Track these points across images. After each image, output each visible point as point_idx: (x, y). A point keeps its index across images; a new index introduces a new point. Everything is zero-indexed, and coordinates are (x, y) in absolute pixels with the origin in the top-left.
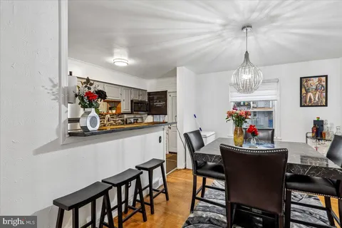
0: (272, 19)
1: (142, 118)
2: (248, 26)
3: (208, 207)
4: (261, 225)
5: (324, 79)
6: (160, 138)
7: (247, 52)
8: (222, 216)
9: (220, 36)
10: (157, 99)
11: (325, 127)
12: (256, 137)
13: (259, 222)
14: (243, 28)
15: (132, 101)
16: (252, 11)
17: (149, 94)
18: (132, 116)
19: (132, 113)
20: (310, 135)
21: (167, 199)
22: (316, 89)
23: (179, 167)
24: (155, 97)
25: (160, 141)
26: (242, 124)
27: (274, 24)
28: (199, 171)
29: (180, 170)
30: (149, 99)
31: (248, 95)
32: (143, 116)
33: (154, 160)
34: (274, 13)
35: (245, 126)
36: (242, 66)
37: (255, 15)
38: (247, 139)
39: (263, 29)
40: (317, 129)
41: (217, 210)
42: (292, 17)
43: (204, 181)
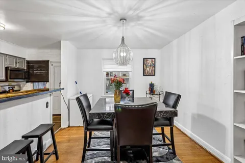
0: (139, 18)
1: (19, 86)
2: (124, 19)
3: (95, 154)
4: (132, 155)
5: (154, 60)
6: (47, 103)
7: (123, 37)
8: (106, 158)
9: (104, 21)
10: (38, 68)
11: (155, 87)
12: (129, 96)
13: (131, 153)
14: (121, 20)
15: (7, 69)
16: (130, 9)
17: (28, 62)
18: (7, 84)
19: (6, 81)
20: (148, 92)
21: (57, 158)
22: (151, 66)
23: (63, 126)
24: (36, 66)
25: (47, 107)
26: (119, 87)
27: (139, 22)
28: (89, 127)
29: (64, 129)
30: (28, 67)
31: (123, 67)
32: (21, 83)
33: (42, 125)
34: (141, 14)
35: (122, 89)
36: (120, 46)
37: (131, 13)
38: (122, 98)
39: (132, 24)
40: (151, 89)
41: (102, 154)
42: (150, 20)
43: (90, 134)
